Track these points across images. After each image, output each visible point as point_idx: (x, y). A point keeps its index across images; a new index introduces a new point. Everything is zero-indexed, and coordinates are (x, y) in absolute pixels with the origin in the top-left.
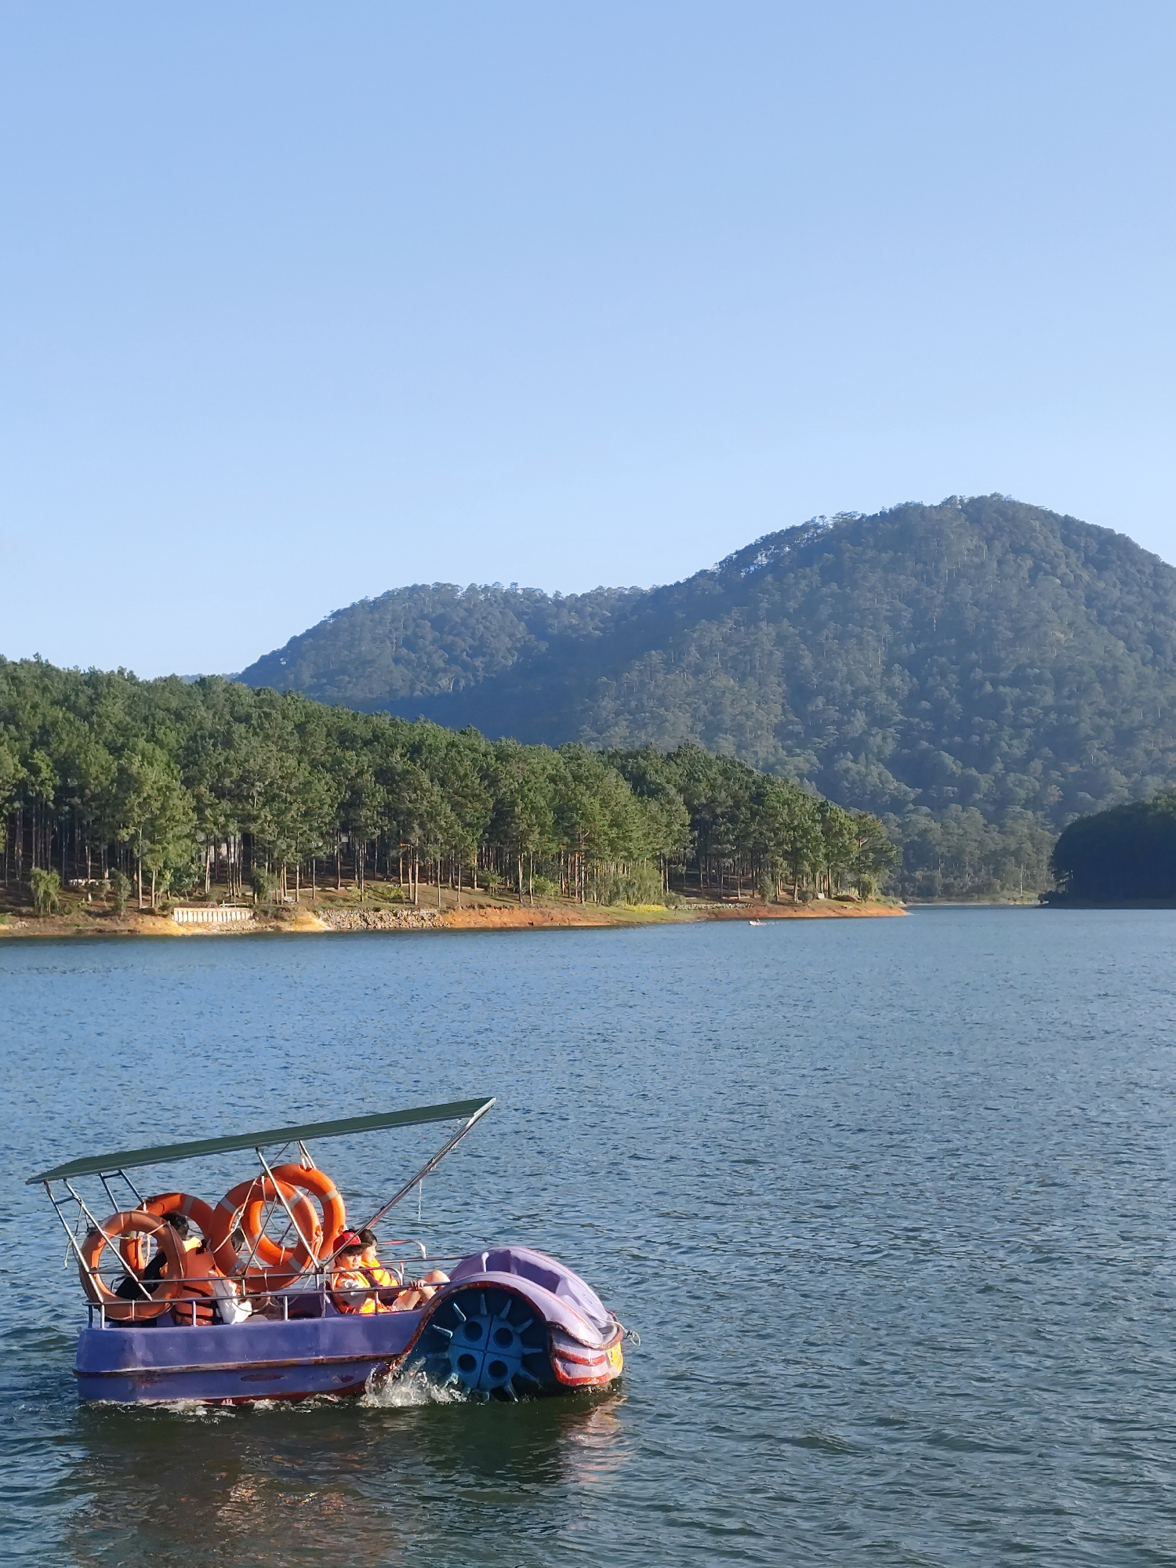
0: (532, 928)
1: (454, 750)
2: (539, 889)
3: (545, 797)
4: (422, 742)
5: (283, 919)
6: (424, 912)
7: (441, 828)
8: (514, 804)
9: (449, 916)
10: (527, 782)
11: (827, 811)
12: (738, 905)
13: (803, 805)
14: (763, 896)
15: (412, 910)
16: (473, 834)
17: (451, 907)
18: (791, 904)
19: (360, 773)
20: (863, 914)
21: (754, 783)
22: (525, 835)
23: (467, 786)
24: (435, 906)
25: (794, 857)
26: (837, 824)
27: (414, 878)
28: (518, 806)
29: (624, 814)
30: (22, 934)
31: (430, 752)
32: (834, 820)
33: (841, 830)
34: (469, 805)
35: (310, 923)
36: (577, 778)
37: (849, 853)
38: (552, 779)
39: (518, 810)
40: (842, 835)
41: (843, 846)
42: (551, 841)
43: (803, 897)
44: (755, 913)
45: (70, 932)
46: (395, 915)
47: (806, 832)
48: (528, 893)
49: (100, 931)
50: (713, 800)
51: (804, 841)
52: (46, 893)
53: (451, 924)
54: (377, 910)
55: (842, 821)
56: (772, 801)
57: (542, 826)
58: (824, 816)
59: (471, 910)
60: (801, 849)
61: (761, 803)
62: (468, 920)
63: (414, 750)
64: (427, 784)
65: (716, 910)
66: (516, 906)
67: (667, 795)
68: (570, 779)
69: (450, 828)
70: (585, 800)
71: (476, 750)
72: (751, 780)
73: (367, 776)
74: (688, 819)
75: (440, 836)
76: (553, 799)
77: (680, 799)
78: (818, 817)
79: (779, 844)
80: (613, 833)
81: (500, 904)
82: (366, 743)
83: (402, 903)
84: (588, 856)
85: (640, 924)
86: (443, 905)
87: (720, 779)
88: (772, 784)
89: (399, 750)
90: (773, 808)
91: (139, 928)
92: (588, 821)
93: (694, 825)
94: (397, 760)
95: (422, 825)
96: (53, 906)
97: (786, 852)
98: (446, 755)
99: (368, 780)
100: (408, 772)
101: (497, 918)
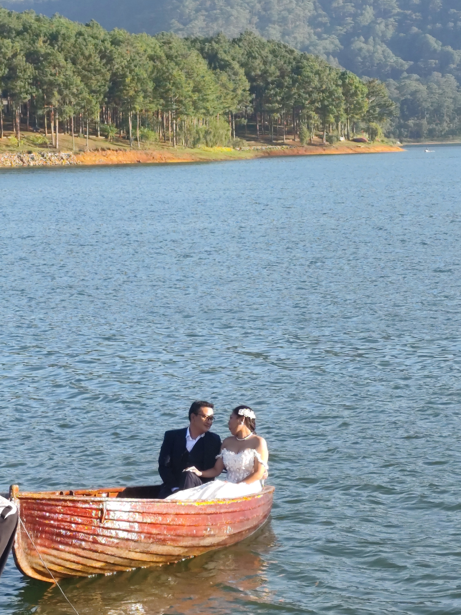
0: (138, 164)
1: (81, 37)
2: (144, 137)
3: (146, 71)
4: (58, 32)
6: (63, 154)
7: (73, 94)
8: (124, 76)
9: (80, 156)
10: (133, 60)
11: (346, 78)
12: (284, 146)
13: (329, 74)
14: (302, 140)
15: (54, 152)
16: (97, 98)
17: (82, 150)
18: (321, 145)
19: (15, 55)
20: (372, 151)
21: (294, 59)
22: (133, 99)
23: (91, 64)
24: (71, 149)
25: (323, 111)
26: (353, 87)
27: (55, 130)
28: (127, 77)
29: (202, 83)
31: (64, 40)
32: (351, 85)
33: (356, 92)
34: (93, 78)
36: (169, 57)
37: (361, 108)
38: (152, 58)
39: (128, 80)
40: (357, 95)
41: (358, 103)
42: (151, 102)
43: (330, 139)
44: (296, 152)
46: (43, 156)
47: (331, 93)
48: (136, 139)
50: (265, 72)
51: (330, 100)
53: (82, 162)
54: (30, 152)
55: (357, 85)
56: (307, 72)
57: (145, 91)
58: (344, 82)
59: (96, 152)
60: (328, 106)
61: (299, 73)
62: (94, 159)
63: (53, 38)
64: (62, 62)
65: (268, 150)
66: (128, 149)
67: (233, 69)
68: (164, 58)
69: (80, 94)
70: (175, 73)
71: (97, 38)
72: (292, 57)
73: (19, 57)
74: (247, 85)
75: (73, 100)
76: (152, 72)
77: (242, 71)
78: (340, 82)
79: (312, 102)
80: (195, 96)
81: (116, 147)
82: (19, 33)
83: (47, 147)
84: (178, 113)
85: (215, 161)
86: (76, 149)
87: (270, 57)
88: (308, 59)
89: (42, 39)
90: (308, 77)
92: (177, 88)
93: (252, 90)
94: (41, 46)
95: (60, 92)
97: (317, 108)
98: (76, 41)
99: (21, 60)
100: (49, 54)
101: (114, 158)
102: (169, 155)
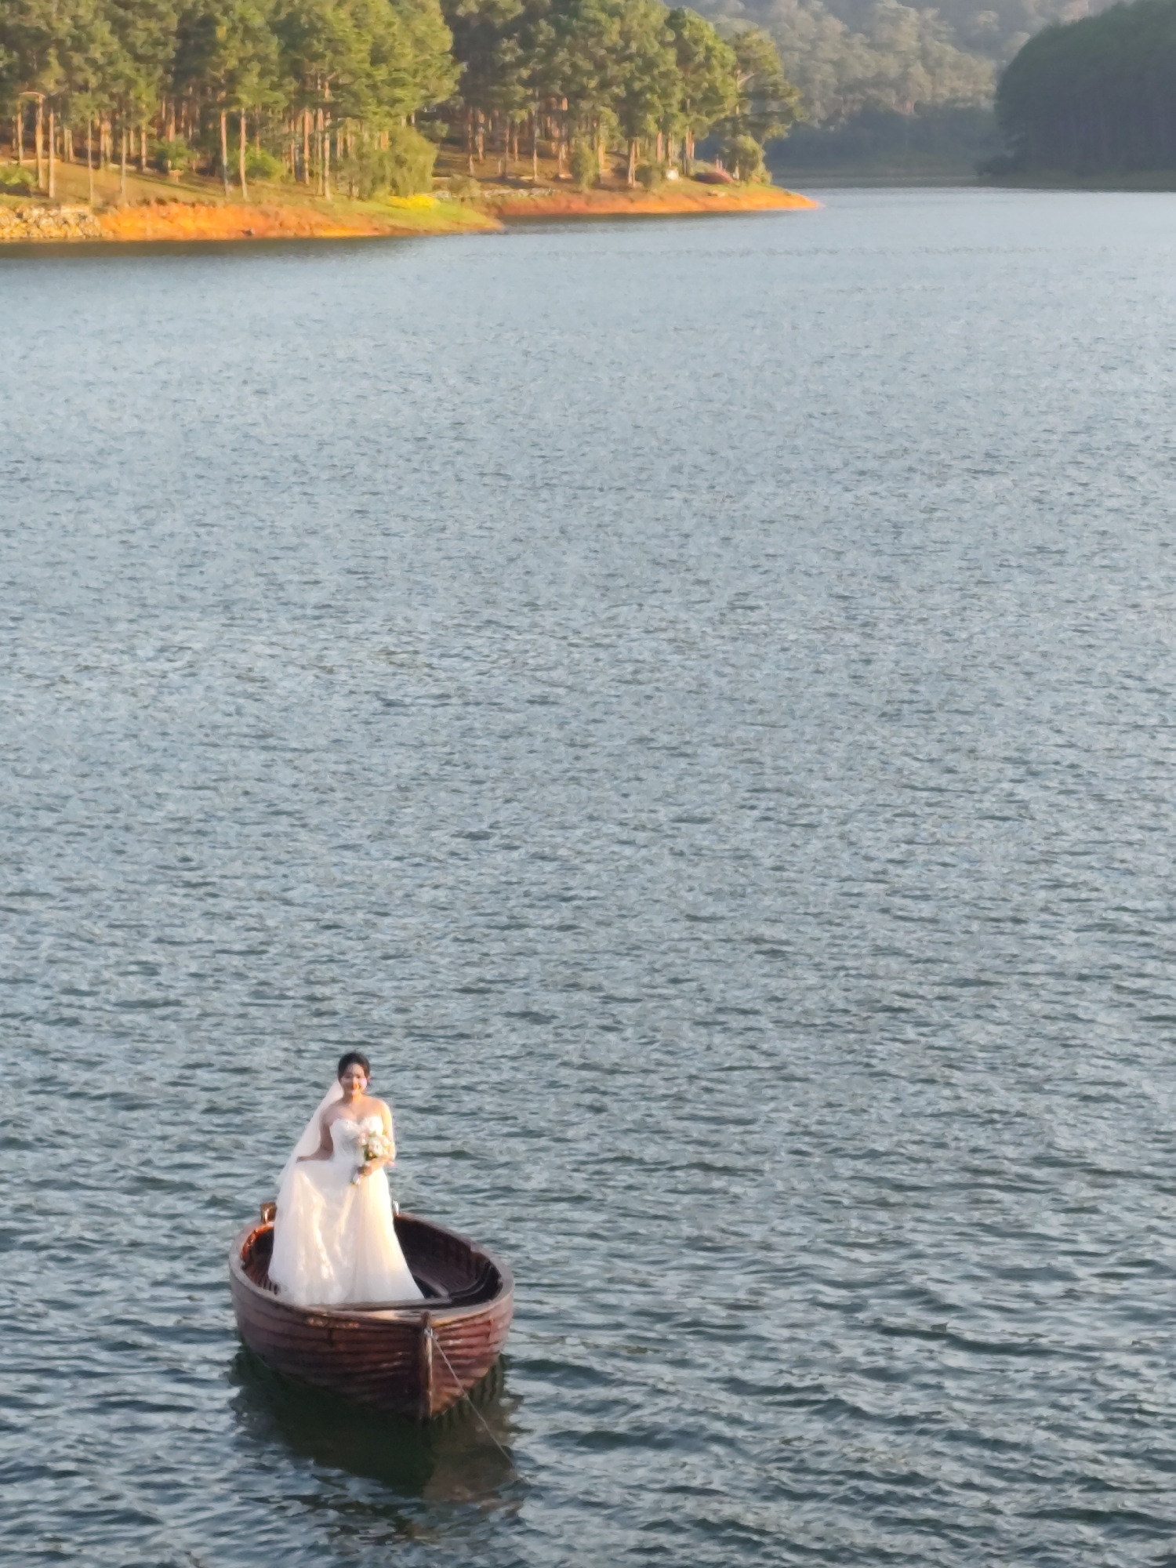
0: (248, 244)
2: (258, 171)
3: (260, 9)
6: (67, 211)
7: (92, 62)
8: (209, 23)
9: (109, 217)
11: (683, 26)
12: (537, 192)
14: (577, 176)
15: (45, 205)
16: (149, 75)
17: (110, 202)
18: (625, 189)
20: (745, 205)
22: (233, 78)
24: (86, 200)
25: (631, 107)
26: (701, 49)
27: (46, 150)
28: (217, 23)
32: (696, 42)
33: (707, 59)
37: (721, 100)
39: (221, 32)
40: (710, 69)
41: (713, 88)
42: (274, 87)
43: (644, 175)
44: (564, 205)
46: (20, 216)
47: (649, 65)
48: (238, 177)
50: (489, 7)
51: (647, 79)
53: (114, 232)
55: (710, 43)
56: (592, 10)
57: (262, 59)
58: (679, 36)
59: (144, 208)
60: (641, 93)
61: (573, 12)
62: (140, 224)
66: (220, 202)
69: (111, 63)
70: (328, 14)
75: (91, 78)
76: (276, 13)
78: (670, 36)
81: (190, 197)
83: (29, 194)
86: (96, 199)
101: (189, 222)
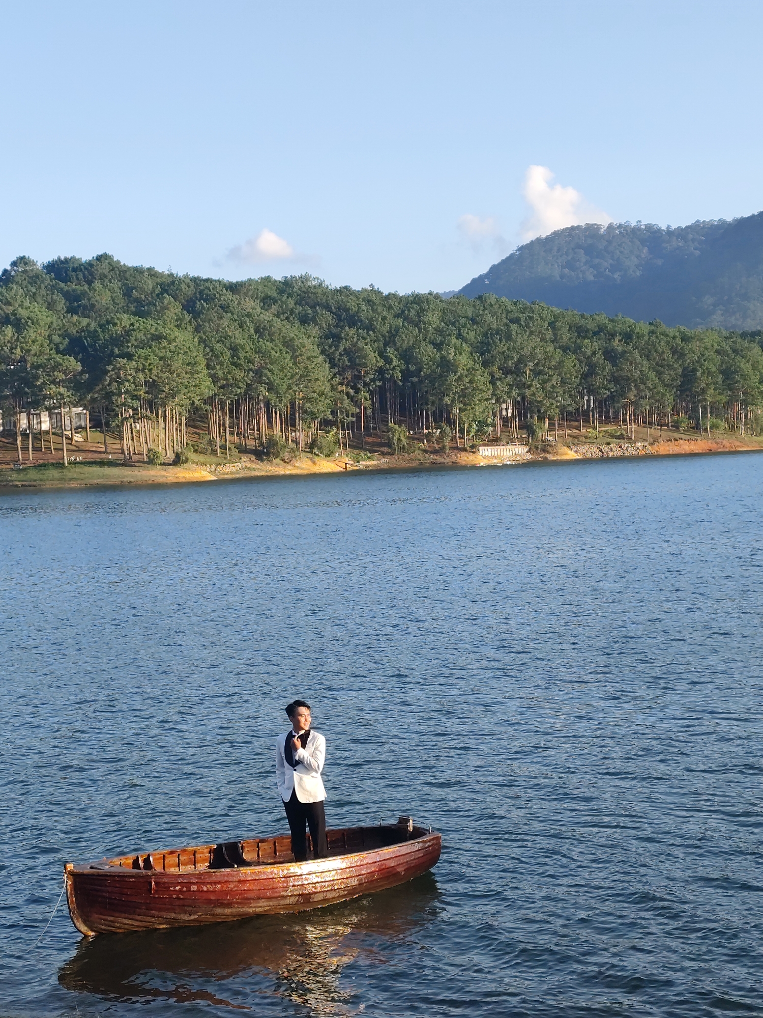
1: (654, 335)
2: (714, 426)
4: (632, 331)
5: (548, 452)
6: (639, 445)
7: (649, 388)
8: (694, 370)
10: (702, 355)
16: (671, 392)
19: (594, 353)
22: (703, 391)
23: (664, 360)
27: (630, 422)
30: (386, 467)
31: (638, 338)
34: (667, 372)
35: (566, 454)
36: (735, 351)
38: (719, 353)
42: (720, 394)
45: (414, 464)
49: (434, 463)
52: (399, 440)
54: (608, 444)
62: (668, 448)
63: (628, 337)
64: (639, 359)
66: (699, 439)
68: (730, 352)
69: (655, 388)
71: (667, 336)
73: (598, 356)
82: (595, 333)
84: (745, 403)
89: (617, 338)
91: (458, 460)
92: (745, 380)
94: (617, 344)
95: (637, 387)
96: (403, 448)
98: (649, 339)
99: (599, 358)
100: (625, 352)
101: (686, 447)
102: (738, 444)
